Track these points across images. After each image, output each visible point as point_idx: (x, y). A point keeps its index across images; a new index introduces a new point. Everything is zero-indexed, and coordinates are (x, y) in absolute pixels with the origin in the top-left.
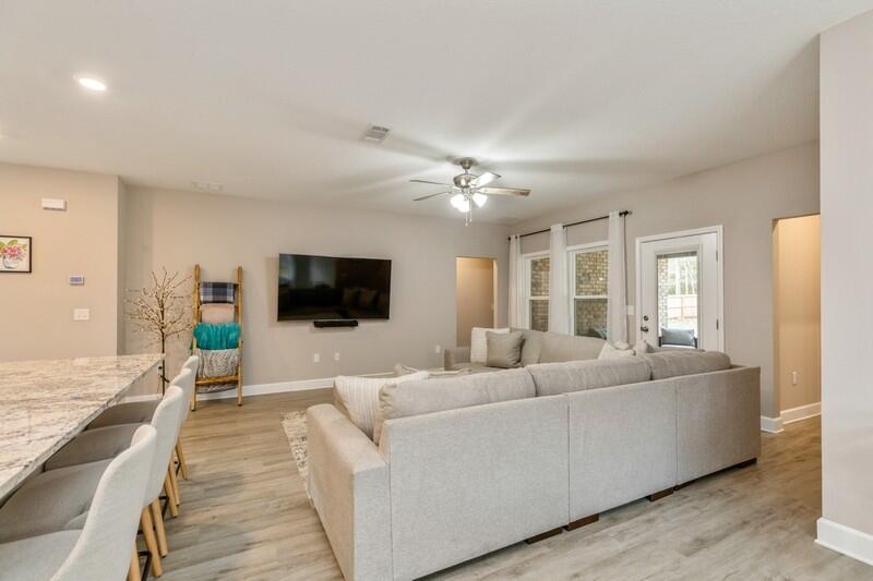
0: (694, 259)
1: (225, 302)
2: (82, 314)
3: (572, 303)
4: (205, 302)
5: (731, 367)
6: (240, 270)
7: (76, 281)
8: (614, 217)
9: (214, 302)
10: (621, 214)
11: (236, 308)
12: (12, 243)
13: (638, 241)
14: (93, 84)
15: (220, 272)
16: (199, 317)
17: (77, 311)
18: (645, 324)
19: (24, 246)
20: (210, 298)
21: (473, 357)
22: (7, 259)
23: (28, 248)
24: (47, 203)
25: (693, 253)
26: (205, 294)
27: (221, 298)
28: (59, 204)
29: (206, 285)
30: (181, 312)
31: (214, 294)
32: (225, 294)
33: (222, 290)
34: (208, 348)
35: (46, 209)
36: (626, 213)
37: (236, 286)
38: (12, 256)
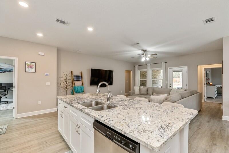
0: (181, 72)
1: (79, 81)
2: (48, 84)
3: (152, 81)
4: (75, 81)
5: (198, 93)
6: (81, 72)
7: (47, 75)
8: (163, 63)
9: (77, 81)
10: (165, 62)
11: (82, 82)
12: (30, 64)
13: (168, 68)
14: (90, 29)
15: (77, 73)
16: (74, 84)
17: (47, 83)
18: (170, 85)
19: (34, 65)
20: (76, 80)
21: (135, 93)
22: (29, 69)
23: (35, 65)
24: (40, 53)
25: (181, 71)
26: (75, 79)
28: (43, 54)
29: (75, 76)
31: (77, 78)
32: (79, 79)
33: (78, 77)
34: (77, 92)
35: (40, 55)
36: (166, 62)
37: (81, 77)
38: (31, 68)
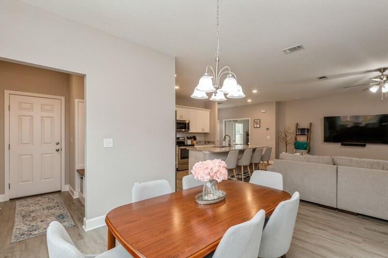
1: (305, 135)
4: (298, 135)
6: (311, 124)
7: (268, 129)
9: (301, 135)
11: (308, 137)
15: (305, 125)
16: (296, 139)
20: (300, 133)
23: (259, 122)
24: (262, 111)
27: (303, 133)
28: (264, 111)
29: (299, 129)
30: (291, 138)
32: (304, 132)
34: (298, 149)
37: (308, 130)
38: (257, 124)
